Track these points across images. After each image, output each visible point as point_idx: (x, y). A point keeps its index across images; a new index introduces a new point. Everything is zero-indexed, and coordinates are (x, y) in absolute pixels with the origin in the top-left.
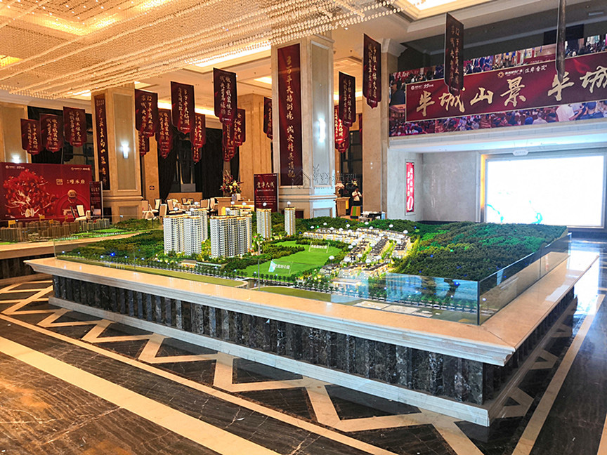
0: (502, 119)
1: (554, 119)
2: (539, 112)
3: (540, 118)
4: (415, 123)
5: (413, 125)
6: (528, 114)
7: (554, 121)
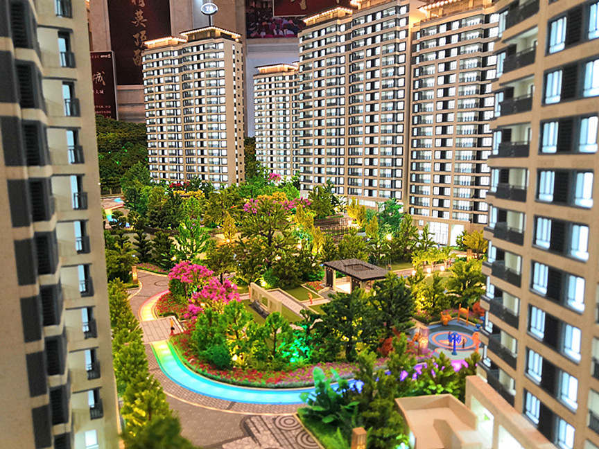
4: (288, 19)
5: (285, 22)
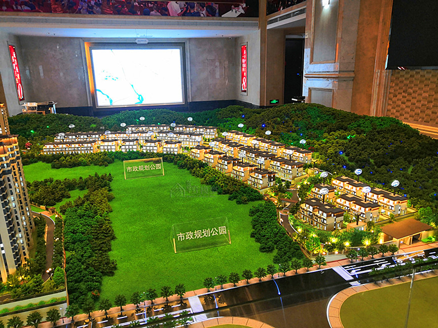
0: (123, 6)
1: (167, 13)
2: (154, 5)
3: (155, 11)
6: (145, 5)
7: (167, 15)
